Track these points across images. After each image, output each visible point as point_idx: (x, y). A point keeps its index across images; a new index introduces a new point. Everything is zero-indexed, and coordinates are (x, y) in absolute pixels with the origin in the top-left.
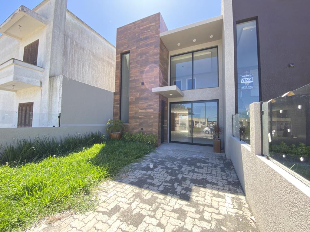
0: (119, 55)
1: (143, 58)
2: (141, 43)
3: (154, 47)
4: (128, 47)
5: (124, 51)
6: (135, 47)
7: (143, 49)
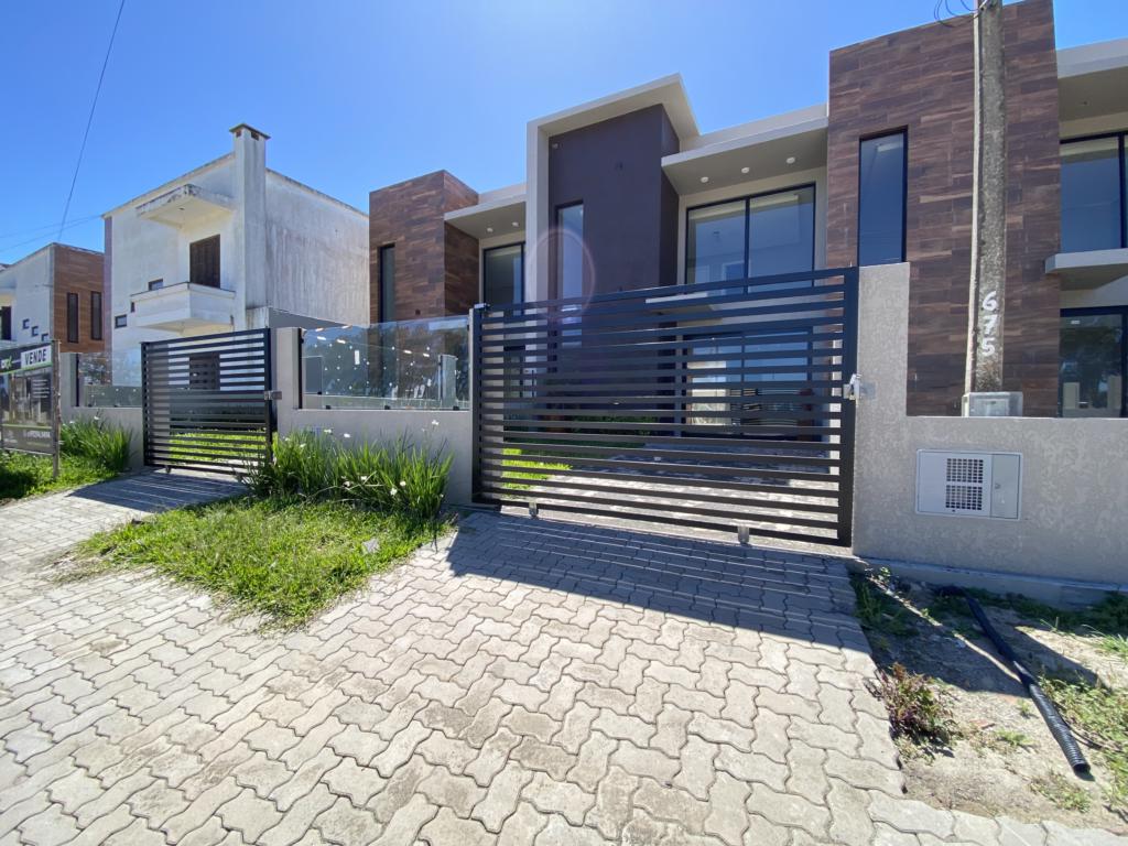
0: (375, 252)
1: (418, 262)
2: (414, 230)
3: (434, 240)
4: (391, 235)
5: (385, 243)
6: (402, 238)
7: (418, 242)
